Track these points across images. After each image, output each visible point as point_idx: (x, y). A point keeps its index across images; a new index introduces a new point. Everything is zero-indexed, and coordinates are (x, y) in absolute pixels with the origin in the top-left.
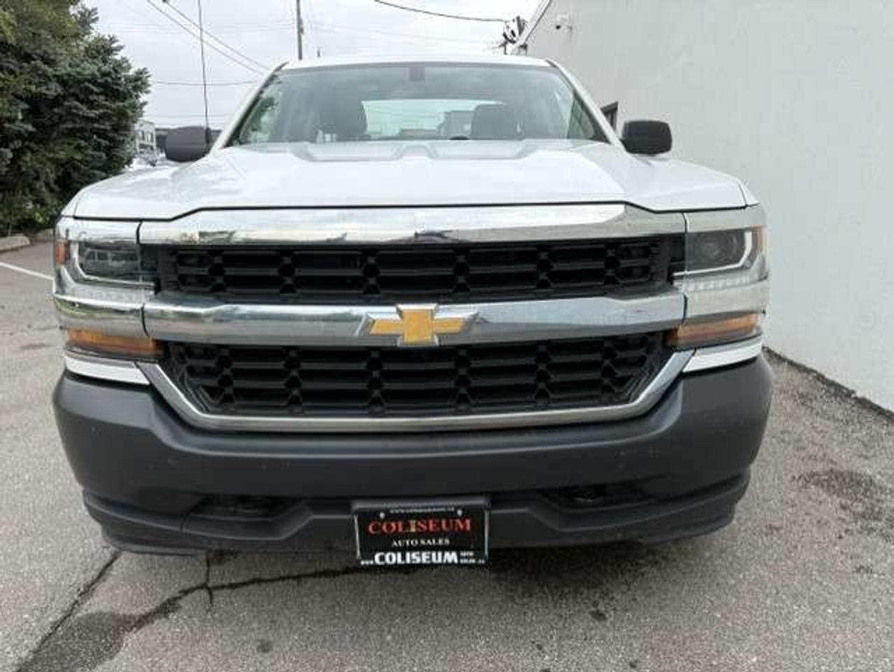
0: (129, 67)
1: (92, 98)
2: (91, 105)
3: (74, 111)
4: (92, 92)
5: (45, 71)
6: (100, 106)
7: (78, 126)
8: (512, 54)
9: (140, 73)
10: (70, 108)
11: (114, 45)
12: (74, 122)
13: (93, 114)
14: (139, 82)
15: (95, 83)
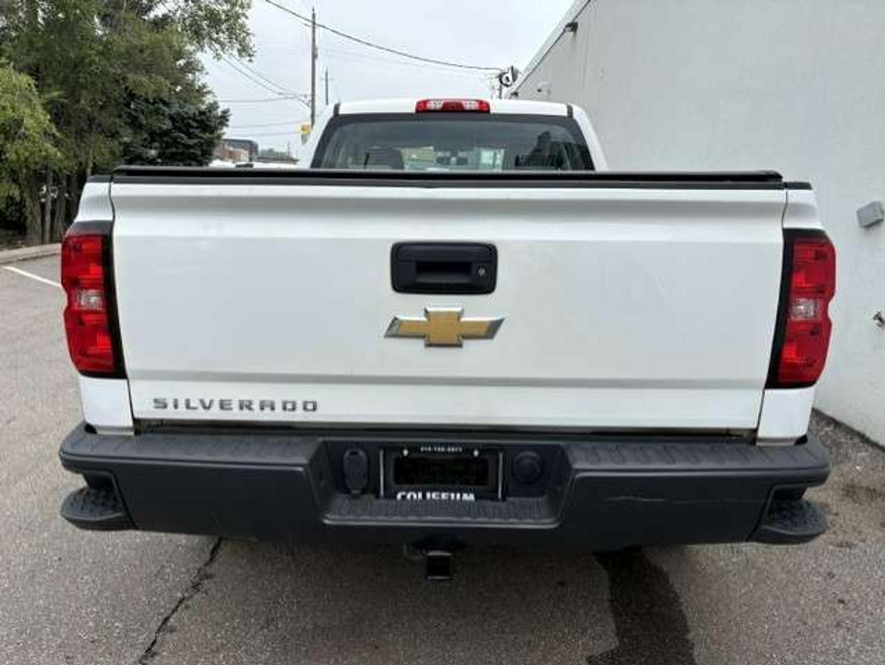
0: (218, 107)
1: (191, 130)
2: (190, 136)
3: (179, 140)
4: (192, 127)
5: (164, 111)
6: (196, 137)
7: (180, 151)
8: (505, 98)
9: (225, 112)
10: (176, 138)
11: (205, 90)
12: (177, 148)
13: (191, 142)
14: (224, 119)
15: (194, 120)
